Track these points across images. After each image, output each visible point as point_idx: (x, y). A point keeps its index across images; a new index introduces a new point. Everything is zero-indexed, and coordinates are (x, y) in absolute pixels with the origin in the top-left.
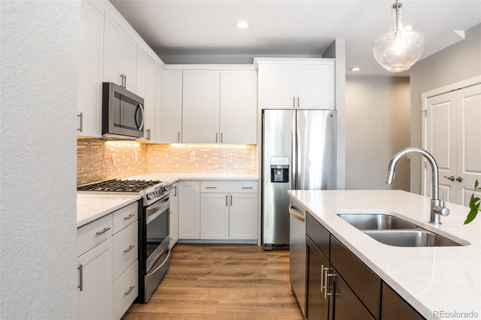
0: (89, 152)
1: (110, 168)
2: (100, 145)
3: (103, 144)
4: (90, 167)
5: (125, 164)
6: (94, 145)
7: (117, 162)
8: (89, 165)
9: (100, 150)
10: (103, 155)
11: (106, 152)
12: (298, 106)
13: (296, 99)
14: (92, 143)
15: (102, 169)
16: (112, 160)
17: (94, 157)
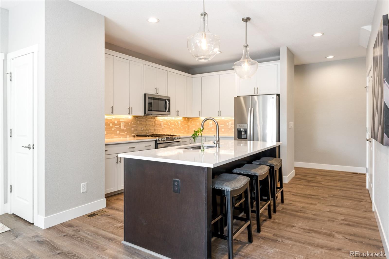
0: (146, 122)
1: (159, 129)
2: (153, 119)
3: (155, 118)
4: (147, 128)
5: (171, 127)
6: (149, 119)
7: (164, 127)
8: (146, 127)
9: (153, 121)
10: (155, 123)
11: (157, 122)
12: (258, 93)
13: (256, 89)
14: (148, 118)
15: (154, 129)
16: (161, 126)
17: (149, 124)
